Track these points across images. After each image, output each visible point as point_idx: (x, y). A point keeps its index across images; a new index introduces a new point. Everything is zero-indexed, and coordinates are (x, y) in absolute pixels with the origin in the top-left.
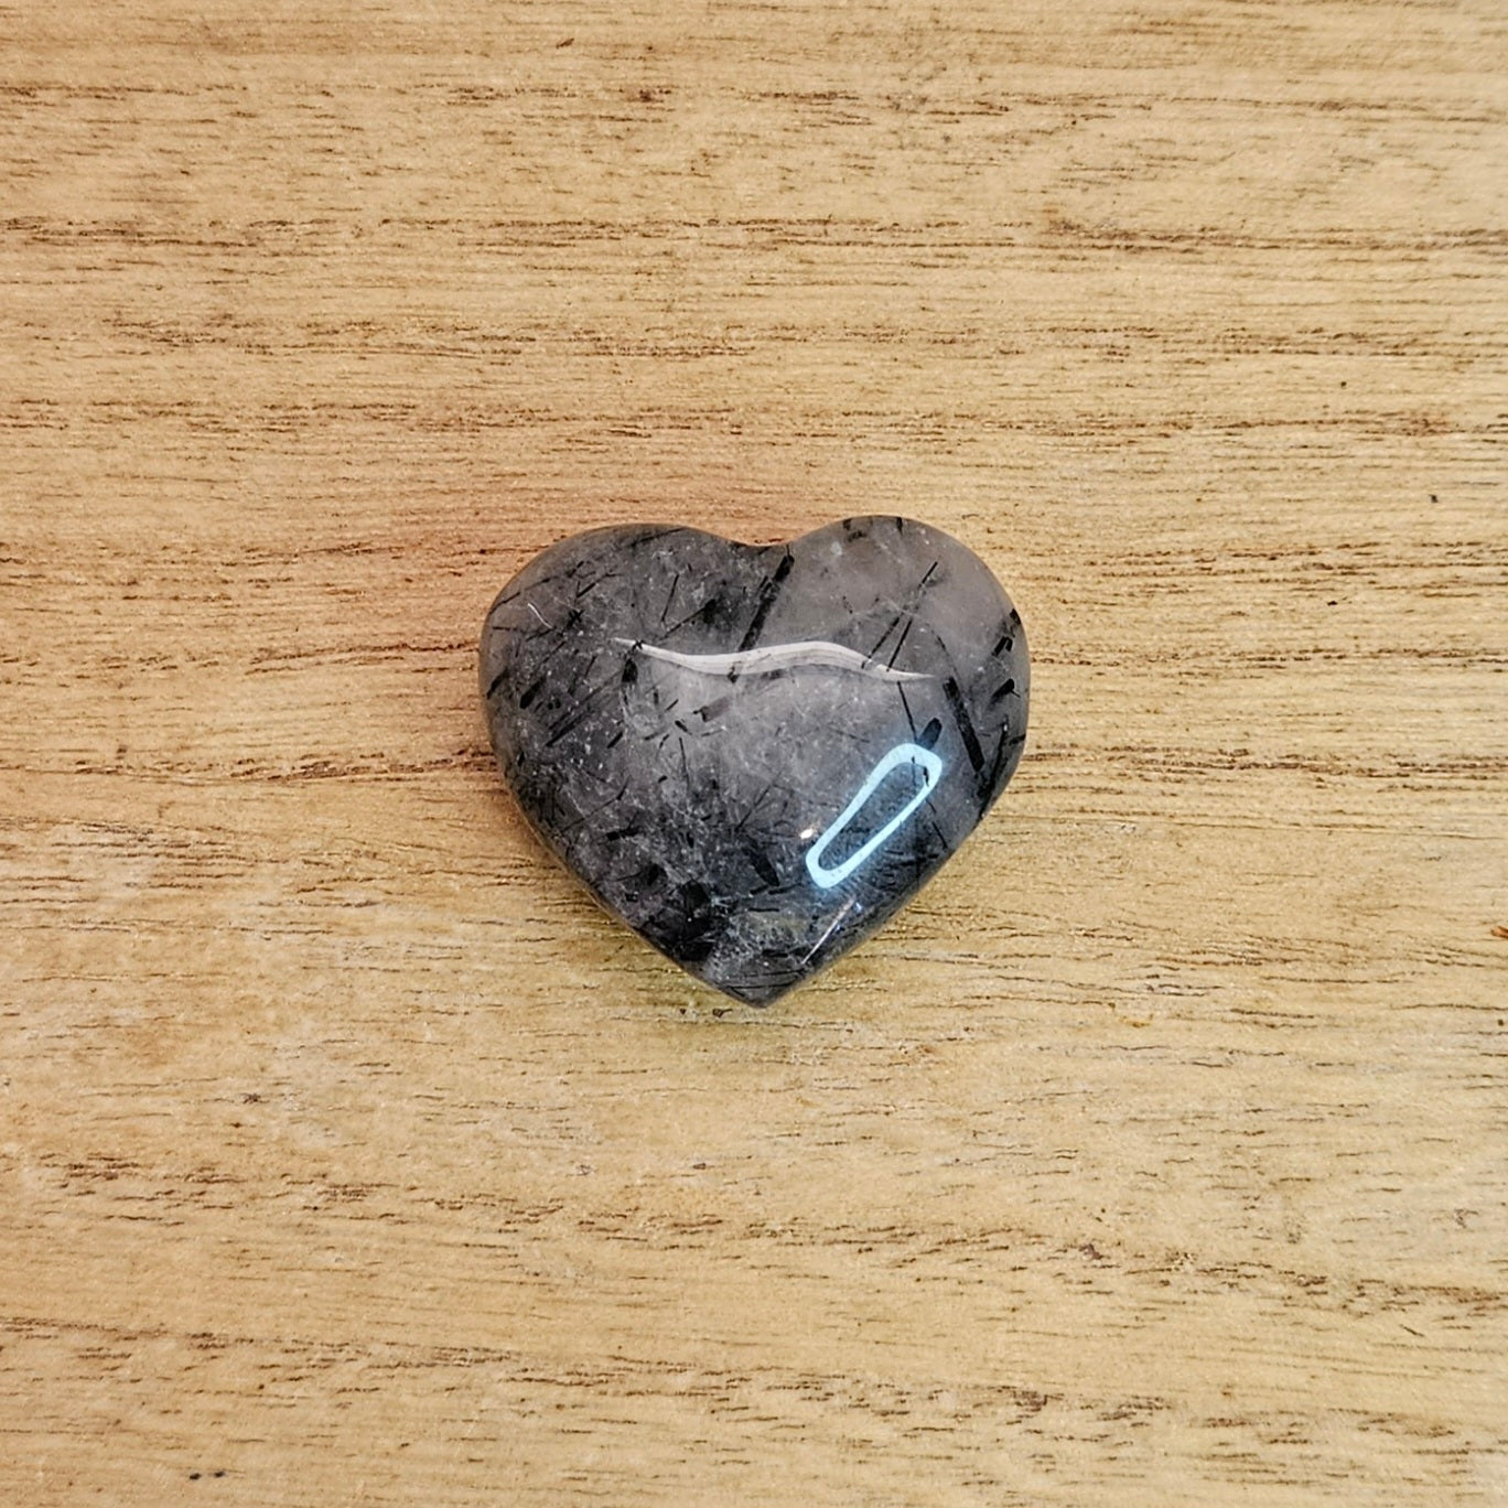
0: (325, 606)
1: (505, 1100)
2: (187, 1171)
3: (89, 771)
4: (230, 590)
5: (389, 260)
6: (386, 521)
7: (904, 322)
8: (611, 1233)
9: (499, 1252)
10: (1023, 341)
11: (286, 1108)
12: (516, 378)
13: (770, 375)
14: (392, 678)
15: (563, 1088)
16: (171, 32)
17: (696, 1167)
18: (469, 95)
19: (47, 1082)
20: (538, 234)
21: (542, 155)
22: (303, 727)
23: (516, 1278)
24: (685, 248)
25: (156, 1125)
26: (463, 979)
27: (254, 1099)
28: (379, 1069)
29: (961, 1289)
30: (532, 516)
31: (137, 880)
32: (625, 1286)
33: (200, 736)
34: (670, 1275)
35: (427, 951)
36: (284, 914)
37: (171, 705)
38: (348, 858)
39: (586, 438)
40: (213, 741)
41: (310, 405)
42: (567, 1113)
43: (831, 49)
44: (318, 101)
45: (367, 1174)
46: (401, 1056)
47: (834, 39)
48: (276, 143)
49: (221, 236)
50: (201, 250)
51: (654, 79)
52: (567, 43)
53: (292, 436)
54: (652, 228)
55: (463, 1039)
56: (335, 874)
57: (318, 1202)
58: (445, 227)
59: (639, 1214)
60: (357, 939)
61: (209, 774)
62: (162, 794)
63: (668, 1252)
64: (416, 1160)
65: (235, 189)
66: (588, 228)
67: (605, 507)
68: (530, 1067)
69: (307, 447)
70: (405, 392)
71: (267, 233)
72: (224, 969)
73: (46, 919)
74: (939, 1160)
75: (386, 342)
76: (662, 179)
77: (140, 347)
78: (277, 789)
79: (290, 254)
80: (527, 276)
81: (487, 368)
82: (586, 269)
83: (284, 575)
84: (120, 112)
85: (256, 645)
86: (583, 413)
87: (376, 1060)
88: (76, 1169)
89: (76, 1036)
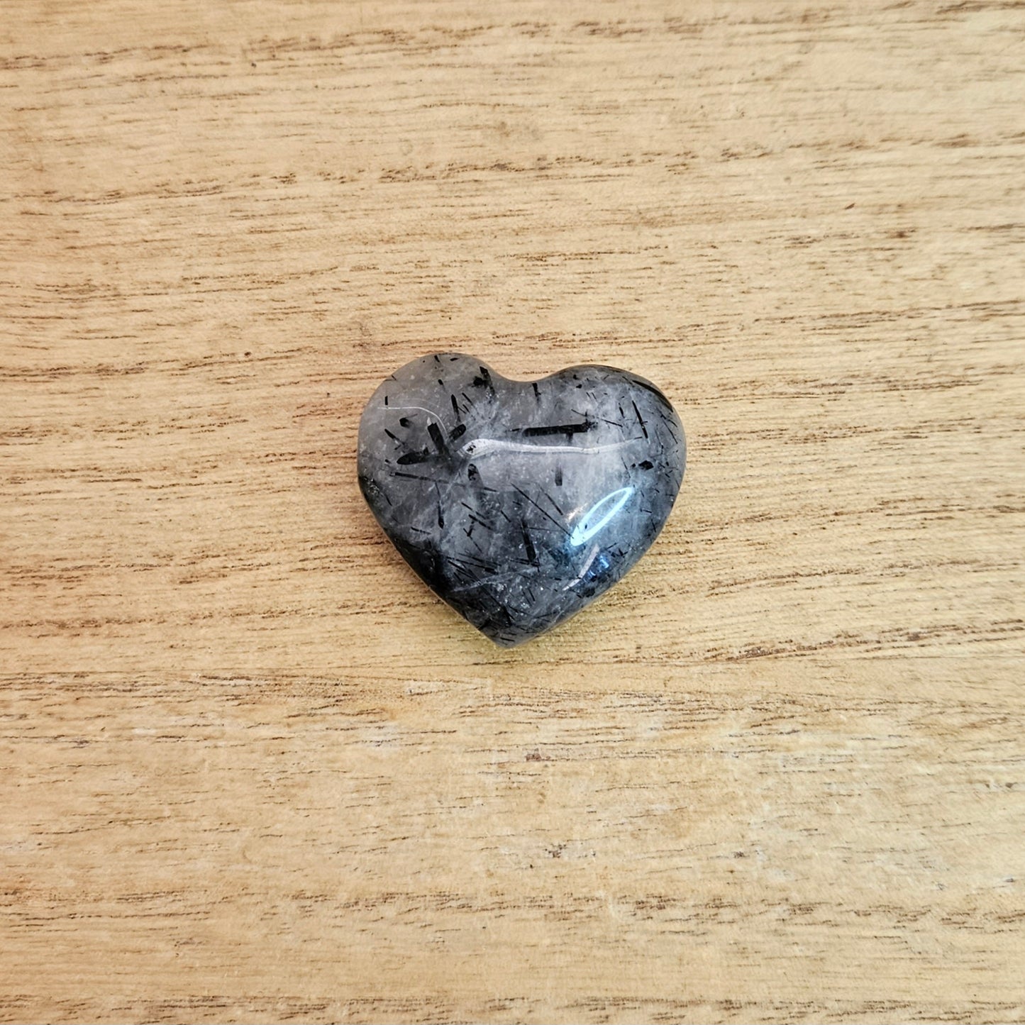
0: (746, 553)
1: (888, 847)
2: (706, 901)
3: (621, 662)
4: (692, 547)
5: (762, 343)
6: (777, 500)
8: (962, 925)
9: (896, 940)
11: (760, 859)
12: (843, 408)
13: (994, 396)
14: (792, 594)
15: (922, 838)
16: (620, 217)
17: (1008, 881)
18: (798, 242)
19: (617, 852)
20: (847, 321)
21: (844, 274)
22: (742, 627)
23: (908, 956)
24: (935, 324)
25: (684, 875)
26: (854, 774)
27: (741, 855)
28: (812, 832)
30: (862, 491)
31: (656, 726)
32: (974, 957)
33: (683, 636)
34: (1000, 949)
35: (832, 759)
36: (745, 741)
37: (665, 618)
38: (778, 705)
39: (889, 441)
40: (691, 639)
41: (725, 433)
42: (927, 853)
43: (1007, 198)
44: (710, 251)
45: (813, 897)
46: (824, 824)
47: (1008, 192)
48: (688, 279)
49: (662, 336)
50: (651, 345)
51: (905, 224)
52: (851, 206)
53: (716, 452)
54: (913, 313)
55: (859, 811)
56: (772, 715)
57: (785, 916)
58: (792, 321)
59: (977, 911)
60: (789, 754)
61: (691, 659)
62: (664, 673)
63: (997, 935)
64: (840, 887)
65: (667, 308)
66: (875, 316)
67: (905, 482)
68: (900, 826)
69: (726, 458)
70: (780, 421)
71: (689, 332)
72: (712, 777)
73: (606, 753)
75: (766, 392)
76: (916, 283)
78: (732, 665)
79: (704, 344)
80: (844, 347)
81: (827, 403)
82: (878, 340)
83: (721, 536)
84: (595, 266)
85: (710, 580)
86: (886, 426)
87: (809, 827)
88: (641, 904)
89: (631, 823)
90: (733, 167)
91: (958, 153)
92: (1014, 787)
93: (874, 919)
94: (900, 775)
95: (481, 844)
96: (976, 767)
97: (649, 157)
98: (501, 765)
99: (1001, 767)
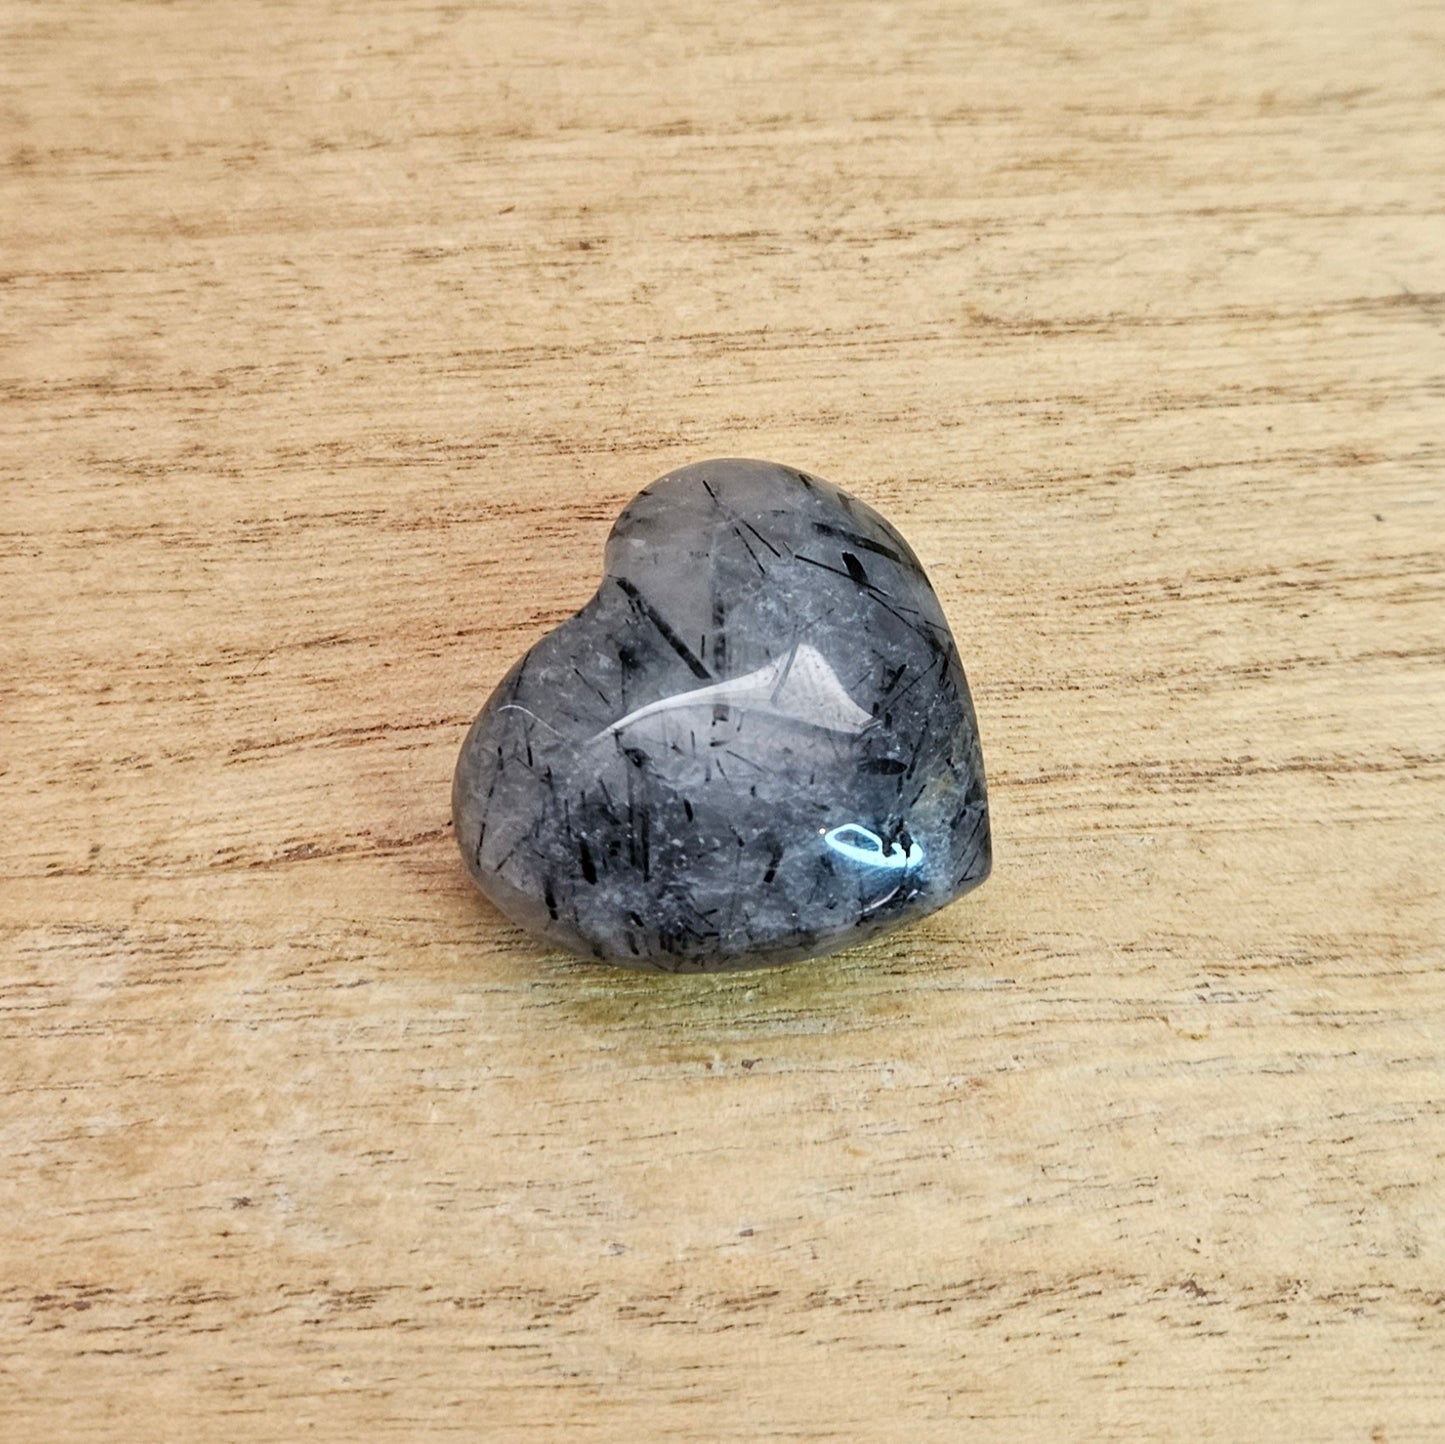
0: (305, 695)
1: (524, 1179)
2: (170, 1292)
3: (60, 874)
4: (208, 689)
5: (354, 390)
6: (361, 614)
7: (849, 406)
8: (657, 1318)
9: (530, 1352)
10: (962, 414)
11: (281, 1209)
12: (482, 479)
14: (376, 758)
15: (586, 1161)
16: (142, 225)
17: (743, 1234)
18: (422, 255)
19: (11, 1205)
21: (493, 297)
22: (284, 812)
23: (552, 1382)
24: (633, 362)
25: (132, 1243)
26: (468, 1052)
27: (244, 1202)
28: (383, 1157)
29: (1057, 1345)
30: (506, 597)
31: (111, 979)
32: (678, 1378)
33: (177, 829)
34: (727, 1360)
35: (428, 1027)
36: (270, 1001)
37: (147, 801)
38: (337, 938)
39: (556, 525)
40: (191, 833)
41: (281, 517)
42: (593, 1188)
43: (751, 198)
44: (281, 269)
45: (375, 1276)
46: (405, 1141)
47: (752, 190)
48: (242, 305)
49: (193, 382)
50: (172, 394)
51: (592, 232)
52: (509, 210)
53: (264, 545)
54: (600, 348)
55: (471, 1117)
56: (324, 955)
57: (320, 1313)
58: (406, 360)
59: (686, 1292)
60: (350, 1021)
61: (187, 866)
62: (138, 890)
63: (723, 1334)
64: (429, 1255)
65: (204, 344)
66: (539, 353)
67: (580, 584)
68: (547, 1141)
69: (280, 554)
70: (375, 499)
72: (207, 1065)
73: (12, 1029)
74: (1009, 1201)
75: (354, 459)
76: (606, 308)
77: (114, 479)
78: (260, 875)
79: (260, 392)
80: (486, 394)
81: (455, 473)
82: (542, 384)
83: (260, 670)
84: (93, 290)
85: (233, 738)
86: (551, 504)
87: (378, 1148)
88: (43, 1301)
89: (43, 1151)
90: (328, 160)
91: (675, 143)
92: (756, 1067)
93: (486, 1314)
97: (195, 148)
99: (736, 1034)
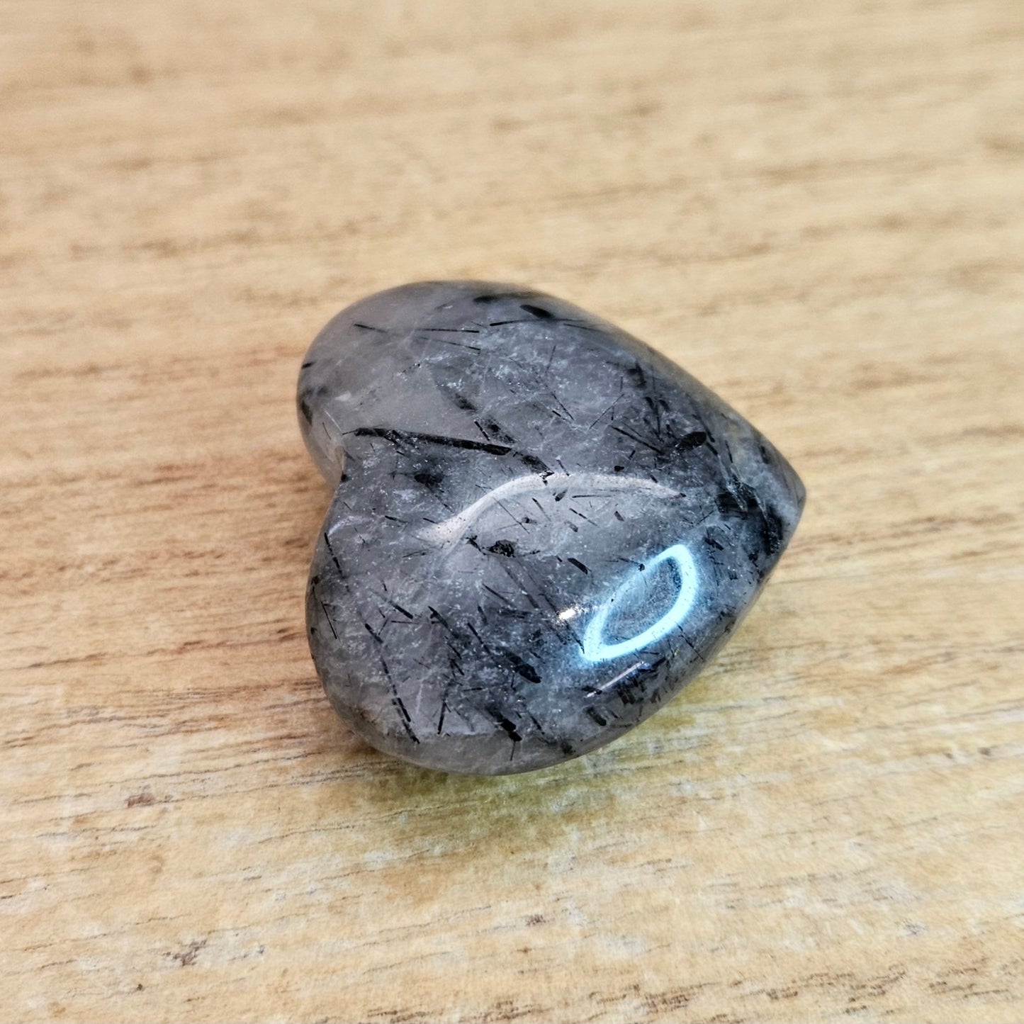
1: (803, 873)
2: (483, 1010)
3: (291, 638)
8: (968, 991)
11: (575, 923)
15: (859, 851)
19: (306, 941)
25: (436, 967)
26: (719, 764)
27: (537, 920)
28: (663, 865)
42: (873, 875)
45: (684, 977)
46: (679, 849)
51: (646, 98)
55: (738, 821)
57: (639, 1017)
59: (989, 963)
64: (732, 952)
68: (816, 837)
73: (273, 779)
87: (656, 857)
89: (327, 889)
92: (994, 753)
94: (797, 757)
95: (39, 958)
96: (923, 731)
98: (79, 820)
99: (966, 726)
